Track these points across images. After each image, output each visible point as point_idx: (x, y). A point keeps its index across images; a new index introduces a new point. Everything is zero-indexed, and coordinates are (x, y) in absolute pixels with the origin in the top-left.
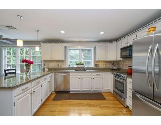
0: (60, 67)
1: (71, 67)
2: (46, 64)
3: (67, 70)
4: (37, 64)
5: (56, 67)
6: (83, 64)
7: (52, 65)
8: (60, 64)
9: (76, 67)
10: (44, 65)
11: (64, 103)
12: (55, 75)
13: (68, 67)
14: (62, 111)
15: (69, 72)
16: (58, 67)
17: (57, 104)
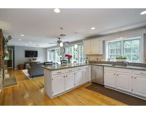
0: (99, 61)
1: (111, 61)
2: (88, 57)
3: (105, 63)
4: (83, 57)
5: (96, 60)
6: (125, 58)
7: (93, 59)
8: (99, 58)
9: (116, 61)
10: (87, 58)
11: (92, 93)
12: (91, 67)
13: (107, 61)
14: (85, 98)
15: (103, 66)
16: (97, 61)
17: (86, 92)
